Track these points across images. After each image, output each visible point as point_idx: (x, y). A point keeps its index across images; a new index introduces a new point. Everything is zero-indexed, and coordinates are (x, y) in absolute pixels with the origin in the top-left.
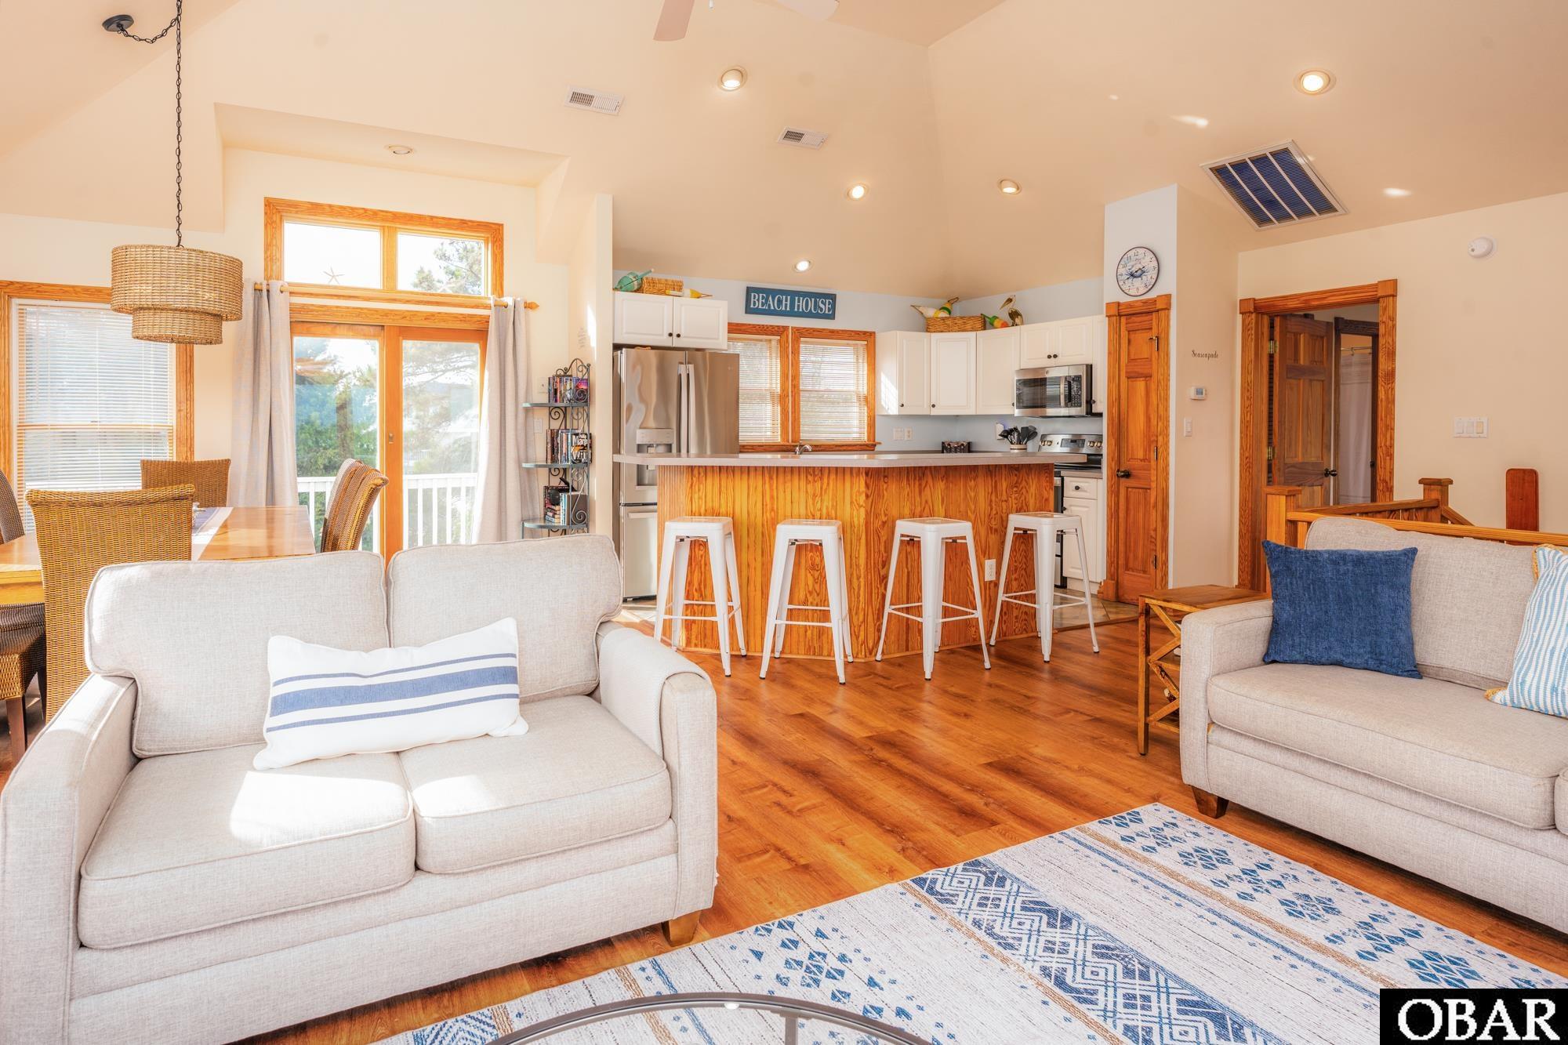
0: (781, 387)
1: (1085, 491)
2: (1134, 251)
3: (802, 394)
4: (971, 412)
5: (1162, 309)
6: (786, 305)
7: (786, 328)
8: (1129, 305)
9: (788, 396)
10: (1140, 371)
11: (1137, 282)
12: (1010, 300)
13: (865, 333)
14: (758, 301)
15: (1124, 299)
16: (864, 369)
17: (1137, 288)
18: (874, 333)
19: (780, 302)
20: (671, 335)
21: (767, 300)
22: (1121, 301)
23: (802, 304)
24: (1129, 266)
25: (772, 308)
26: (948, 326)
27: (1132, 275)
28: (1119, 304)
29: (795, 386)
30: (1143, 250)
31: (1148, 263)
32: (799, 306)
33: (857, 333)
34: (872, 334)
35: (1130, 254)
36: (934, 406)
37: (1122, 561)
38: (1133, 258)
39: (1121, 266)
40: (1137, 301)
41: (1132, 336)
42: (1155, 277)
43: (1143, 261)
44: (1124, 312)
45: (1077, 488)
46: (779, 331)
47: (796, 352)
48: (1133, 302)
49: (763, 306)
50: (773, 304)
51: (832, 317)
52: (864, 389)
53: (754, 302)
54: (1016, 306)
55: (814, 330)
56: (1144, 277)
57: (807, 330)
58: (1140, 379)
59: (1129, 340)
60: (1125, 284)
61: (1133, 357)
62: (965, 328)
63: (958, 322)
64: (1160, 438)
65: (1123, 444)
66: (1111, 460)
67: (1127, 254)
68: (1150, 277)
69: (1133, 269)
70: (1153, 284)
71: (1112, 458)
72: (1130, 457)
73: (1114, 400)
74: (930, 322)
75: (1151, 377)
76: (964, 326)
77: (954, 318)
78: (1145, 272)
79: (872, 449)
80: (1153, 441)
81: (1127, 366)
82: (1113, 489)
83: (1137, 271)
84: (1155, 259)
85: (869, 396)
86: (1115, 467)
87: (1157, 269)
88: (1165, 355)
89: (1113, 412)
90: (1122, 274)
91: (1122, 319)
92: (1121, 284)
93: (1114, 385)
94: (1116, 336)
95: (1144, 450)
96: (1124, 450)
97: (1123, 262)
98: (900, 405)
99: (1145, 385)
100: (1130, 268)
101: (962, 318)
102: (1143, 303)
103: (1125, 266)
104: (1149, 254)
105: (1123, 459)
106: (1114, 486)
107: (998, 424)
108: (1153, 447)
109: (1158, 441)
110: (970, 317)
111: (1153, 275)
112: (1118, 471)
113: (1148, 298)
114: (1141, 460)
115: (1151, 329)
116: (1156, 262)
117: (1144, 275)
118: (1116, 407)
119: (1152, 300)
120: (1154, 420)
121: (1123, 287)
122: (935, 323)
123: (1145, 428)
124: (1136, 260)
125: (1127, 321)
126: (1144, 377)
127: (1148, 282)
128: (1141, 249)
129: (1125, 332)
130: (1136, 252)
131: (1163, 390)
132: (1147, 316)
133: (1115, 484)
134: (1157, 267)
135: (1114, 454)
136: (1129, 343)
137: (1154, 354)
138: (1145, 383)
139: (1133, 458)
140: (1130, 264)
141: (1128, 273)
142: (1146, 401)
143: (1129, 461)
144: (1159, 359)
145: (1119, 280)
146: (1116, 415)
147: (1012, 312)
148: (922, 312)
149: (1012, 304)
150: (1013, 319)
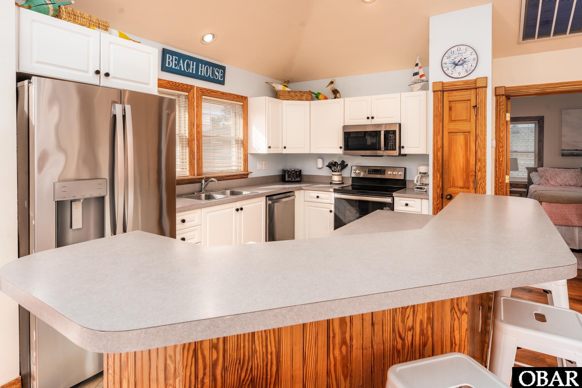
0: (189, 133)
1: (412, 207)
2: (457, 47)
3: (203, 138)
4: (306, 151)
5: (481, 87)
6: (193, 69)
7: (192, 87)
8: (452, 84)
9: (194, 140)
10: (462, 128)
11: (459, 68)
12: (332, 83)
13: (242, 97)
14: (171, 62)
15: (446, 80)
16: (241, 122)
17: (459, 72)
18: (247, 97)
19: (188, 65)
20: (98, 72)
21: (179, 62)
22: (444, 81)
23: (204, 70)
24: (453, 57)
25: (183, 69)
26: (292, 96)
27: (455, 64)
28: (443, 83)
29: (199, 133)
30: (465, 47)
31: (468, 55)
32: (201, 71)
33: (238, 96)
34: (246, 98)
35: (453, 50)
36: (285, 148)
38: (456, 52)
39: (445, 58)
40: (458, 82)
41: (453, 104)
42: (474, 65)
43: (464, 54)
44: (446, 88)
45: (407, 205)
46: (188, 88)
47: (199, 106)
48: (455, 82)
49: (175, 66)
50: (183, 67)
51: (222, 83)
52: (241, 136)
53: (169, 62)
54: (337, 86)
55: (212, 91)
56: (465, 66)
57: (208, 90)
58: (461, 134)
59: (450, 107)
60: (448, 70)
61: (453, 119)
62: (302, 98)
63: (298, 94)
64: (479, 173)
65: (445, 176)
66: (438, 187)
67: (451, 49)
68: (469, 65)
69: (456, 60)
70: (472, 70)
71: (438, 186)
72: (451, 185)
73: (439, 147)
74: (280, 93)
75: (470, 132)
76: (301, 97)
77: (296, 92)
78: (466, 62)
79: (246, 177)
80: (472, 175)
81: (448, 125)
82: (438, 206)
83: (459, 61)
84: (474, 53)
85: (244, 140)
86: (440, 192)
87: (476, 60)
88: (483, 118)
89: (439, 155)
90: (445, 63)
91: (445, 93)
92: (445, 69)
93: (439, 137)
94: (440, 105)
95: (463, 181)
96: (446, 180)
97: (447, 55)
98: (268, 147)
99: (465, 139)
100: (453, 59)
101: (300, 92)
102: (463, 82)
103: (449, 57)
104: (469, 49)
105: (445, 187)
106: (439, 205)
107: (319, 159)
108: (471, 179)
109: (478, 176)
110: (305, 92)
111: (472, 64)
112: (442, 194)
113: (468, 79)
114: (461, 188)
115: (470, 100)
116: (476, 55)
117: (464, 63)
118: (441, 152)
119: (472, 81)
120: (472, 161)
121: (447, 72)
122: (284, 94)
123: (464, 166)
124: (458, 54)
125: (450, 94)
126: (464, 132)
127: (468, 68)
128: (463, 46)
129: (448, 102)
130: (458, 48)
131: (482, 141)
132: (467, 91)
133: (439, 203)
134: (476, 58)
135: (439, 184)
136: (450, 109)
137: (473, 117)
138: (465, 137)
139: (453, 186)
140: (453, 56)
141: (450, 63)
142: (465, 148)
143: (450, 188)
144: (478, 120)
145: (443, 67)
146: (441, 157)
147: (333, 90)
148: (273, 87)
149: (333, 85)
150: (335, 94)
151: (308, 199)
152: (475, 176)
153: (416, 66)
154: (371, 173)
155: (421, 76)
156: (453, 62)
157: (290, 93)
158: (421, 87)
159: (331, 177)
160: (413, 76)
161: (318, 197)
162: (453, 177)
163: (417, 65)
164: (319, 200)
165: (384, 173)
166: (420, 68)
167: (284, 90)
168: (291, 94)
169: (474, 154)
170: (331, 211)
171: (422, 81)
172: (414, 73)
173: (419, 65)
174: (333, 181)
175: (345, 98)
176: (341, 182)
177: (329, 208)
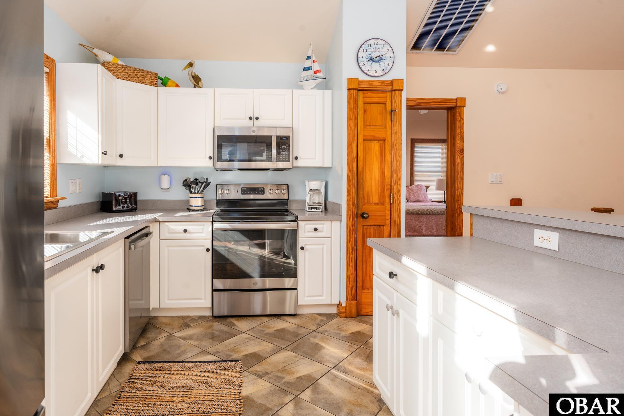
2: (374, 40)
4: (153, 163)
5: (396, 90)
8: (368, 83)
10: (377, 135)
11: (376, 66)
12: (191, 65)
13: (48, 57)
15: (362, 77)
17: (375, 70)
22: (360, 79)
26: (129, 75)
27: (371, 59)
28: (358, 81)
30: (382, 42)
31: (384, 51)
34: (53, 61)
35: (370, 42)
37: (360, 284)
38: (373, 46)
39: (361, 50)
40: (374, 81)
41: (368, 107)
42: (391, 64)
43: (381, 50)
44: (362, 88)
45: (315, 229)
48: (371, 81)
56: (382, 63)
58: (375, 142)
59: (364, 110)
60: (364, 65)
61: (368, 124)
62: (144, 81)
63: (137, 74)
64: (395, 187)
65: (360, 192)
66: (353, 205)
67: (368, 42)
68: (386, 63)
69: (373, 55)
70: (389, 69)
71: (353, 203)
72: (366, 202)
73: (354, 156)
74: (110, 66)
75: (385, 140)
76: (143, 79)
77: (134, 69)
78: (382, 59)
79: (55, 206)
80: (387, 189)
81: (363, 130)
82: (353, 228)
83: (376, 57)
84: (391, 50)
85: (51, 139)
86: (355, 210)
87: (393, 58)
88: (399, 125)
89: (354, 166)
90: (362, 57)
91: (360, 93)
92: (361, 64)
93: (354, 145)
94: (356, 106)
95: (378, 196)
96: (361, 196)
97: (363, 47)
98: (103, 153)
99: (380, 147)
100: (370, 53)
101: (142, 71)
102: (380, 83)
103: (365, 51)
104: (386, 45)
105: (360, 204)
106: (354, 226)
107: (164, 175)
108: (387, 194)
109: (394, 189)
110: (148, 73)
111: (389, 63)
112: (357, 213)
113: (385, 80)
114: (375, 204)
115: (385, 104)
116: (392, 53)
117: (381, 61)
118: (356, 162)
119: (388, 82)
120: (388, 174)
121: (363, 68)
122: (116, 69)
123: (380, 179)
124: (375, 48)
125: (365, 95)
126: (379, 140)
127: (385, 67)
128: (381, 41)
129: (363, 104)
130: (376, 42)
131: (398, 151)
132: (382, 93)
133: (354, 224)
134: (393, 57)
135: (354, 200)
136: (364, 112)
137: (388, 123)
138: (380, 145)
139: (368, 203)
140: (370, 50)
141: (367, 57)
142: (380, 158)
143: (365, 205)
144: (394, 127)
145: (359, 61)
146: (356, 169)
147: (194, 75)
148: (95, 54)
149: (192, 68)
150: (196, 82)
151: (168, 236)
152: (391, 189)
153: (307, 59)
154: (246, 192)
155: (316, 72)
156: (369, 57)
157: (126, 69)
158: (315, 85)
159: (188, 201)
160: (303, 71)
161: (185, 231)
162: (368, 192)
163: (309, 58)
164: (187, 235)
165: (263, 192)
166: (314, 62)
167: (114, 61)
168: (127, 71)
169: (390, 165)
170: (208, 250)
171: (317, 78)
172: (304, 68)
173: (312, 58)
174: (192, 206)
175: (216, 89)
176: (202, 208)
177: (204, 246)
